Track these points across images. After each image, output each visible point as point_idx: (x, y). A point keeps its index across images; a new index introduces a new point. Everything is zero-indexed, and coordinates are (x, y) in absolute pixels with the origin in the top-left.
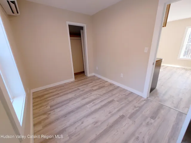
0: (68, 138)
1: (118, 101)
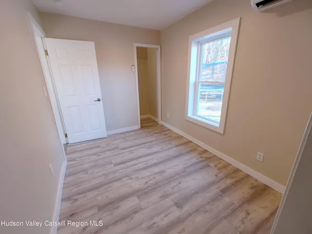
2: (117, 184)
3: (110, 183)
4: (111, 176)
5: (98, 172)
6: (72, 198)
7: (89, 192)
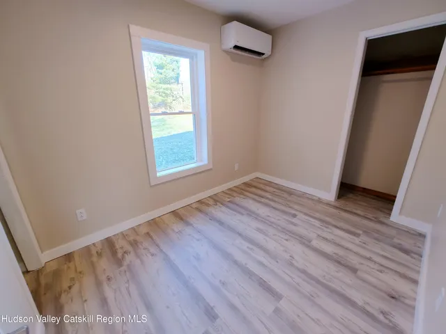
0: (177, 231)
1: (277, 311)
2: (313, 271)
3: (318, 282)
4: (307, 288)
5: (317, 322)
6: (387, 322)
7: (355, 302)
